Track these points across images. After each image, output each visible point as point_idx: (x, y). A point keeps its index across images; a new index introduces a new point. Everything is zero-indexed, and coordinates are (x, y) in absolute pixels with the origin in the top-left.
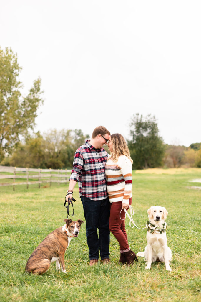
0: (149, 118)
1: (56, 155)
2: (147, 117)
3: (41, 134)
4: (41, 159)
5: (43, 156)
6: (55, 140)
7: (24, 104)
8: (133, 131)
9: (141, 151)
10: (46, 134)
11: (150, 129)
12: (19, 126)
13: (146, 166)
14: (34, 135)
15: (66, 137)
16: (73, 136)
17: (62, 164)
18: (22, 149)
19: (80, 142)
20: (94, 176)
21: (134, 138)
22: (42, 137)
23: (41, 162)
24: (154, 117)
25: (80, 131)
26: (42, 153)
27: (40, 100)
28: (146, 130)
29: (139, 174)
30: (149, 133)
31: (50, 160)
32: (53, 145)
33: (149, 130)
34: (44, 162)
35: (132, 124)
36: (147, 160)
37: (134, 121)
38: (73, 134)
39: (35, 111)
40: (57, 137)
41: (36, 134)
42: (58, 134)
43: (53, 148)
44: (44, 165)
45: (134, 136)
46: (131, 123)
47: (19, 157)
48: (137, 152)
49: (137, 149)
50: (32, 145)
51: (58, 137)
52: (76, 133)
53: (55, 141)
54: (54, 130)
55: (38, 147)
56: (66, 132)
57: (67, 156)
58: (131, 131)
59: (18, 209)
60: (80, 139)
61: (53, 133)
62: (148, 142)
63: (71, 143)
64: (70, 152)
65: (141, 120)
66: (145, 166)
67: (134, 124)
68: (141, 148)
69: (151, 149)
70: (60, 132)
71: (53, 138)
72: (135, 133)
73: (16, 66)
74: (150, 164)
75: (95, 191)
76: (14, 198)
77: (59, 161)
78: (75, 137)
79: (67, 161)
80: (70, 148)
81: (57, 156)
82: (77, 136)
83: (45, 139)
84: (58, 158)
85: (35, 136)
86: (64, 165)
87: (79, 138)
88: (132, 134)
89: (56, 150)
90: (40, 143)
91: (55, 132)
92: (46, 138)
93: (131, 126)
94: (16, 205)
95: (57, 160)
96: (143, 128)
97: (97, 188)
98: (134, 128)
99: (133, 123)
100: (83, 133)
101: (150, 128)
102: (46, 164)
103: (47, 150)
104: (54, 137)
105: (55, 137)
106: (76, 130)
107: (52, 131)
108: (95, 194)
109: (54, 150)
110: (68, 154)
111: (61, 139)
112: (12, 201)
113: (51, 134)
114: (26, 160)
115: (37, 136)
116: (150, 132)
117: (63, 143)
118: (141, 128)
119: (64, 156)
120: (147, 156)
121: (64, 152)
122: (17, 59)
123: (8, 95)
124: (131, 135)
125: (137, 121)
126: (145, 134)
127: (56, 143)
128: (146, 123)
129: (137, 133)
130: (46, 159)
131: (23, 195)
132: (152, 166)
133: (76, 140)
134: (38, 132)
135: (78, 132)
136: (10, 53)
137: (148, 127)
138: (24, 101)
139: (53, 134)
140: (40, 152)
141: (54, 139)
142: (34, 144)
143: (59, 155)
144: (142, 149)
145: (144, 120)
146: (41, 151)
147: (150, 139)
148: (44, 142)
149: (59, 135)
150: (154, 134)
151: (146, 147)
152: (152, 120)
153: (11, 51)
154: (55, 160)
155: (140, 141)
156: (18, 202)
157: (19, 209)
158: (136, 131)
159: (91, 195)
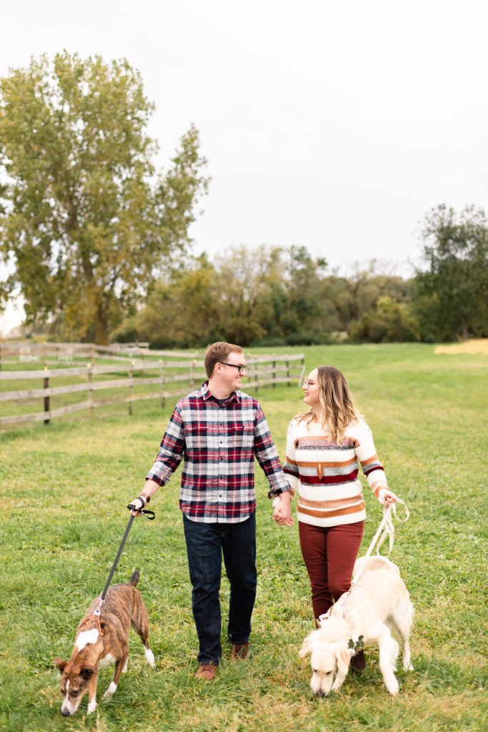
0: (469, 216)
1: (245, 310)
2: (465, 213)
3: (210, 259)
4: (211, 319)
5: (215, 313)
6: (242, 272)
7: (162, 194)
8: (432, 249)
9: (451, 298)
10: (221, 259)
11: (473, 243)
12: (153, 247)
13: (465, 334)
14: (194, 262)
15: (270, 265)
16: (286, 263)
17: (261, 332)
18: (165, 297)
19: (303, 275)
20: (200, 465)
21: (433, 266)
22: (212, 268)
23: (211, 328)
24: (483, 214)
25: (303, 248)
26: (213, 306)
27: (200, 181)
28: (465, 245)
29: (444, 356)
30: (471, 253)
31: (231, 321)
32: (238, 284)
33: (471, 246)
34: (217, 327)
35: (429, 230)
36: (466, 317)
37: (434, 224)
38: (285, 258)
39: (189, 208)
40: (247, 266)
41: (198, 259)
42: (250, 257)
43: (239, 293)
44: (217, 334)
45: (433, 260)
46: (426, 229)
47: (159, 316)
48: (442, 299)
49: (441, 292)
50: (189, 288)
51: (249, 266)
52: (292, 255)
53: (244, 276)
54: (239, 249)
55: (202, 290)
56: (268, 252)
57: (271, 311)
58: (426, 248)
59: (122, 473)
60: (303, 271)
61: (239, 256)
62: (467, 275)
63: (282, 279)
64: (279, 301)
65: (450, 222)
66: (461, 334)
67: (434, 232)
68: (451, 289)
69: (477, 292)
70: (255, 255)
71: (238, 268)
72: (436, 253)
73: (140, 103)
74: (475, 329)
75: (198, 500)
76: (124, 438)
77: (254, 324)
78: (292, 265)
79: (273, 322)
80: (279, 291)
81: (249, 313)
82: (296, 262)
83: (218, 271)
84: (252, 317)
85: (196, 265)
86: (265, 332)
87: (300, 267)
88: (430, 256)
89: (246, 298)
90: (207, 281)
91: (243, 253)
92: (222, 268)
93: (426, 236)
94: (120, 462)
95: (249, 323)
96: (457, 240)
97: (203, 493)
98: (432, 241)
99: (432, 228)
100: (310, 256)
101: (473, 239)
102: (223, 331)
103: (224, 298)
104: (240, 266)
105: (244, 265)
106: (293, 247)
107: (235, 252)
108: (197, 506)
109: (242, 297)
110: (276, 306)
111: (256, 270)
112: (116, 449)
113: (234, 259)
114: (175, 323)
115: (199, 266)
116: (473, 249)
117: (262, 279)
118: (451, 241)
119: (266, 313)
120: (467, 310)
121: (266, 303)
122: (141, 85)
123: (126, 173)
124: (426, 259)
125: (442, 223)
126: (462, 255)
127: (247, 280)
128: (462, 228)
129: (441, 252)
130: (222, 318)
131: (146, 427)
132: (481, 332)
133: (293, 272)
134: (203, 255)
135: (297, 253)
136: (123, 72)
137: (469, 238)
138: (161, 188)
139: (239, 260)
140: (207, 302)
141: (240, 270)
142: (193, 285)
143: (254, 311)
144: (455, 291)
145: (457, 221)
146: (210, 299)
147: (474, 267)
148: (217, 277)
149: (253, 262)
150: (483, 256)
151: (463, 286)
152: (477, 221)
153: (127, 67)
154: (243, 322)
155: (447, 273)
156: (129, 451)
157: (125, 472)
158: (439, 249)
159: (189, 508)
